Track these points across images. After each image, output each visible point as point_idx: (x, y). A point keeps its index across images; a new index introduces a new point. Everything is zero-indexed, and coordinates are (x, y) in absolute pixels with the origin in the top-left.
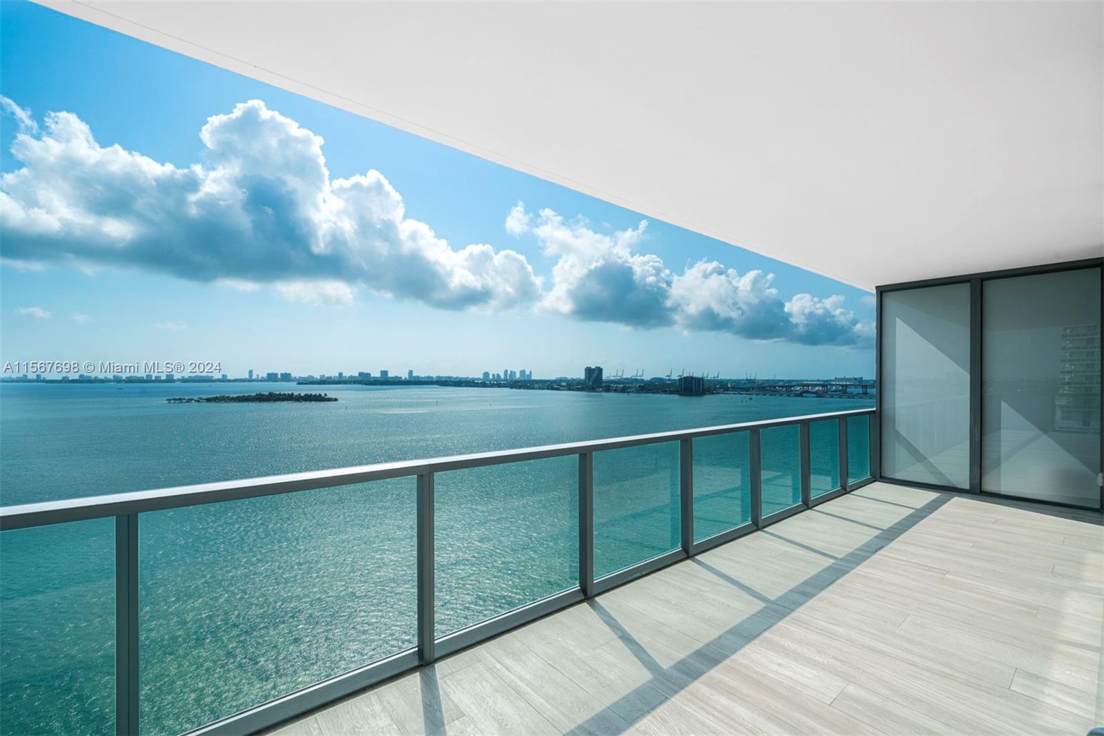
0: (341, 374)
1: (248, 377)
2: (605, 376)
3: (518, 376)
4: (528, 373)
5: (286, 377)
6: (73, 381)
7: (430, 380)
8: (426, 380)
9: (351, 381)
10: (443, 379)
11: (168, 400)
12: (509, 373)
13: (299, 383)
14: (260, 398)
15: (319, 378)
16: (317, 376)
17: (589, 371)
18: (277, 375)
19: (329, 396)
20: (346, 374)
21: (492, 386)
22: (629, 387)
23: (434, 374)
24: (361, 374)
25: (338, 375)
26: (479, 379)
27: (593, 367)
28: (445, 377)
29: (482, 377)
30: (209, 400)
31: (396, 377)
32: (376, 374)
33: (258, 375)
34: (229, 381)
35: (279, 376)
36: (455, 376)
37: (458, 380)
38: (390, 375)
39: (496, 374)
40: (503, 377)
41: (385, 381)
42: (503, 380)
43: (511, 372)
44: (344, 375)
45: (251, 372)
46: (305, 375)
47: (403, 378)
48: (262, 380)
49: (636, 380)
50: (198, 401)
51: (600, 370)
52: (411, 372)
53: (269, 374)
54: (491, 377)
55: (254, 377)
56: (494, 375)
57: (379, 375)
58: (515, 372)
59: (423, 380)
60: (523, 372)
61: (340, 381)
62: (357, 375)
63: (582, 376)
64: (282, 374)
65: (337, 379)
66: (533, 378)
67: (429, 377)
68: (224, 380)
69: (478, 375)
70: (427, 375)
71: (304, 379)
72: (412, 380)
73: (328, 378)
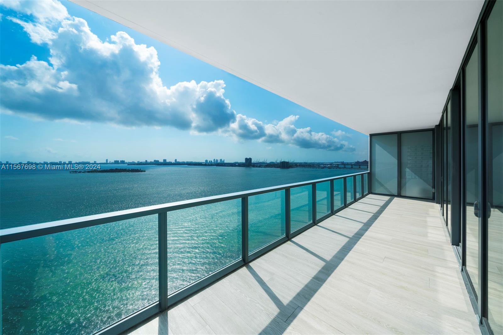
0: (146, 161)
1: (105, 162)
2: (253, 161)
3: (219, 161)
4: (223, 160)
5: (123, 162)
7: (184, 163)
9: (151, 163)
10: (189, 163)
11: (70, 172)
12: (215, 160)
13: (128, 165)
14: (112, 171)
15: (137, 162)
16: (136, 162)
17: (246, 159)
18: (118, 161)
20: (149, 161)
21: (209, 165)
22: (262, 166)
24: (155, 161)
25: (145, 161)
26: (204, 163)
27: (248, 158)
29: (205, 162)
31: (170, 162)
33: (110, 162)
34: (98, 164)
35: (120, 162)
36: (194, 162)
37: (195, 163)
38: (167, 161)
41: (165, 163)
42: (213, 163)
43: (216, 160)
44: (148, 161)
45: (107, 160)
46: (131, 161)
47: (173, 162)
48: (112, 163)
49: (264, 163)
50: (84, 172)
51: (250, 159)
52: (176, 160)
53: (115, 161)
54: (208, 162)
55: (109, 162)
56: (209, 161)
57: (162, 161)
59: (181, 163)
60: (221, 160)
61: (146, 163)
62: (153, 161)
63: (244, 161)
64: (121, 161)
65: (144, 163)
66: (225, 162)
67: (183, 162)
68: (95, 163)
69: (203, 161)
70: (183, 161)
71: (130, 163)
72: (177, 163)
73: (141, 162)
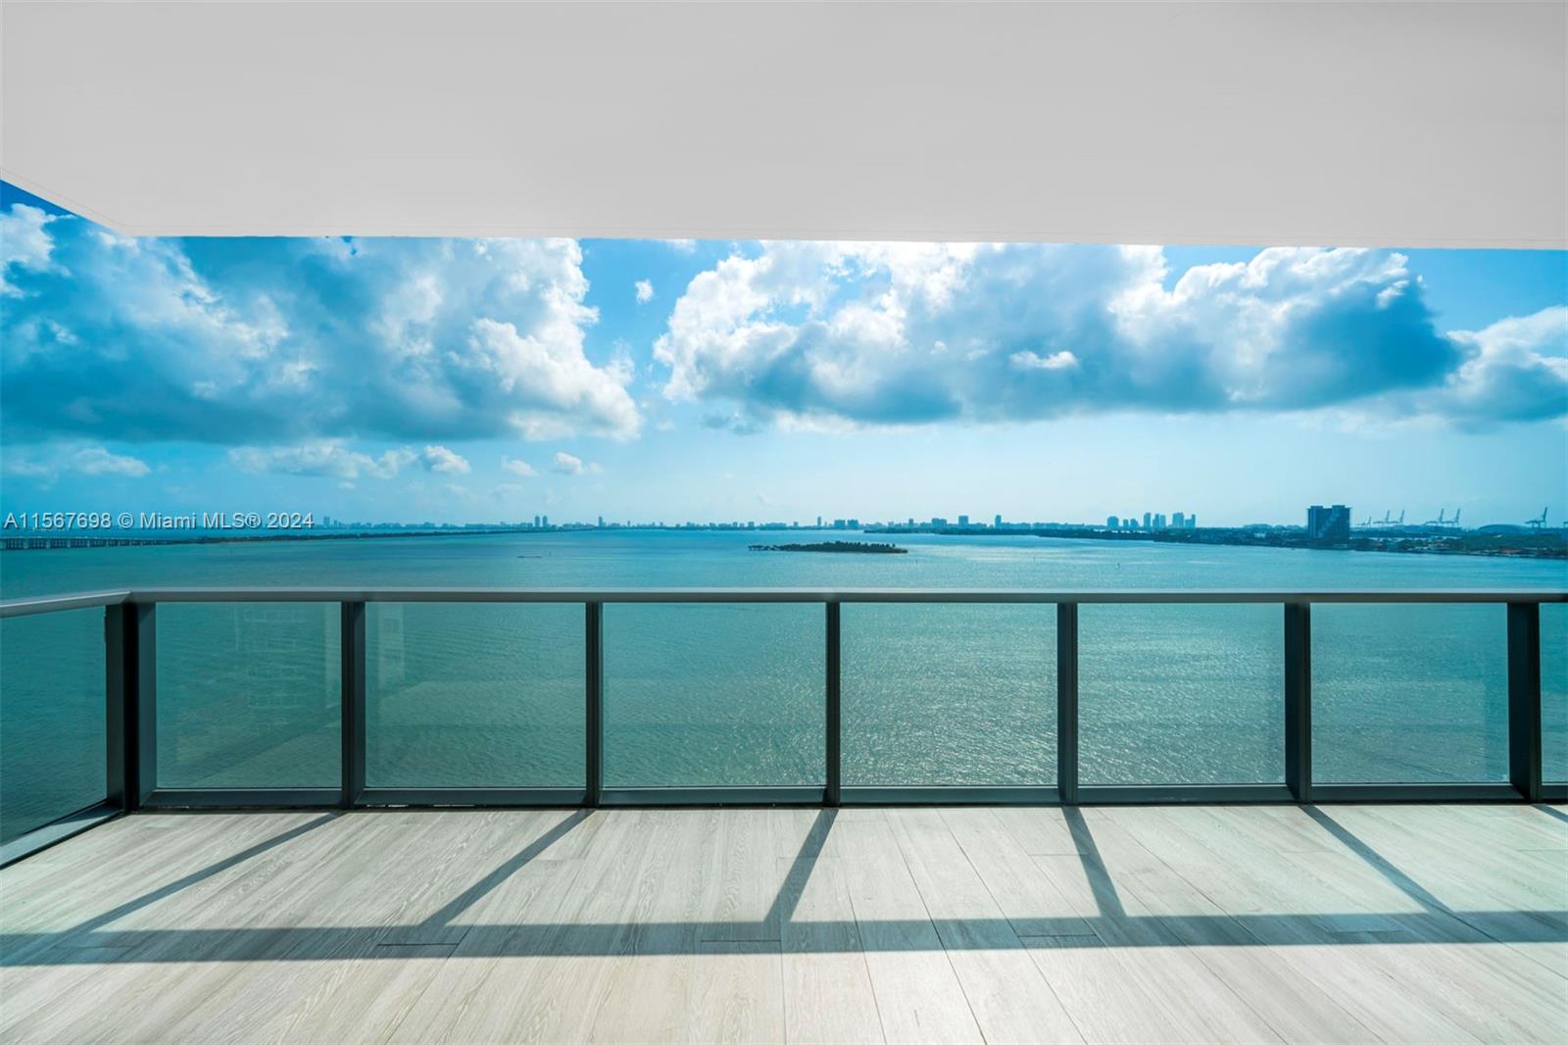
0: (911, 521)
1: (816, 524)
2: (1355, 522)
3: (1169, 522)
4: (1187, 517)
5: (853, 524)
6: (683, 528)
7: (1027, 528)
8: (1020, 527)
9: (924, 529)
10: (1045, 527)
12: (1153, 517)
13: (866, 532)
14: (827, 548)
15: (887, 525)
16: (885, 524)
17: (1316, 513)
18: (844, 521)
19: (898, 546)
20: (918, 521)
21: (1122, 537)
22: (1420, 543)
23: (1031, 520)
24: (934, 520)
25: (908, 522)
26: (1102, 527)
27: (1327, 506)
28: (1048, 525)
29: (1106, 524)
30: (782, 548)
31: (979, 524)
32: (953, 520)
33: (826, 523)
34: (801, 529)
35: (846, 523)
36: (1062, 523)
37: (1067, 528)
38: (972, 521)
39: (1129, 519)
40: (1141, 524)
41: (965, 530)
42: (1141, 529)
43: (1157, 516)
44: (915, 522)
45: (819, 519)
46: (872, 522)
47: (988, 526)
48: (831, 528)
49: (1438, 530)
50: (774, 549)
51: (1343, 513)
52: (998, 518)
53: (836, 521)
54: (1121, 524)
55: (823, 524)
56: (1126, 522)
57: (957, 522)
58: (1163, 517)
59: (1015, 528)
60: (1178, 517)
61: (910, 529)
62: (930, 521)
63: (1302, 522)
64: (849, 521)
65: (907, 527)
66: (1198, 525)
67: (1024, 524)
68: (795, 527)
69: (1100, 521)
70: (1021, 522)
71: (871, 526)
72: (1000, 528)
73: (897, 525)
